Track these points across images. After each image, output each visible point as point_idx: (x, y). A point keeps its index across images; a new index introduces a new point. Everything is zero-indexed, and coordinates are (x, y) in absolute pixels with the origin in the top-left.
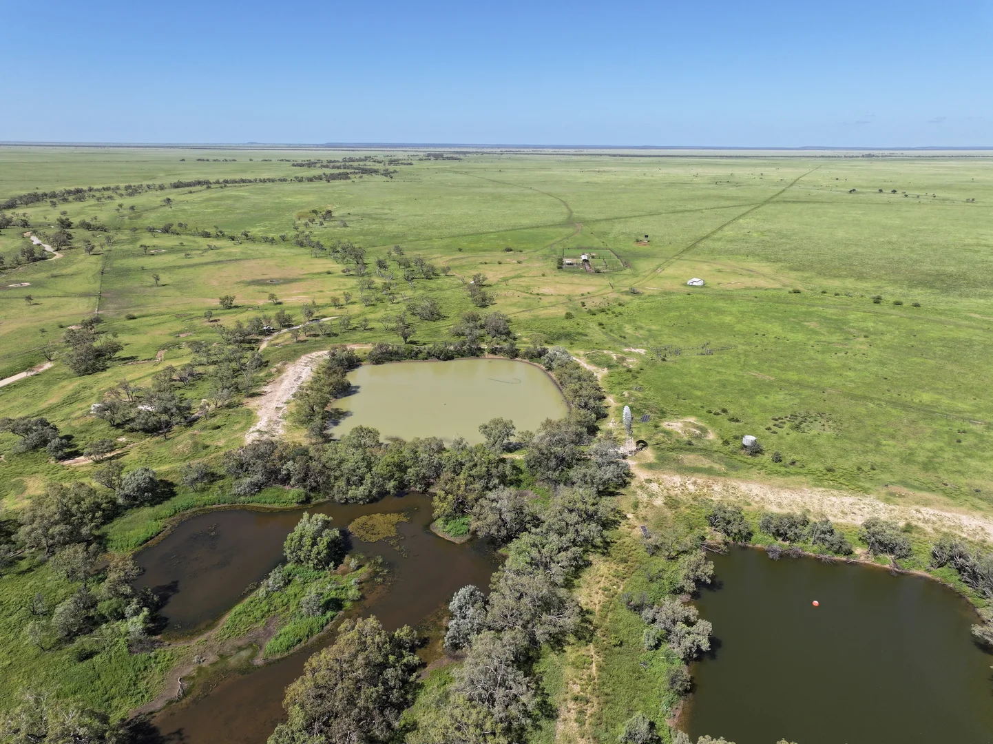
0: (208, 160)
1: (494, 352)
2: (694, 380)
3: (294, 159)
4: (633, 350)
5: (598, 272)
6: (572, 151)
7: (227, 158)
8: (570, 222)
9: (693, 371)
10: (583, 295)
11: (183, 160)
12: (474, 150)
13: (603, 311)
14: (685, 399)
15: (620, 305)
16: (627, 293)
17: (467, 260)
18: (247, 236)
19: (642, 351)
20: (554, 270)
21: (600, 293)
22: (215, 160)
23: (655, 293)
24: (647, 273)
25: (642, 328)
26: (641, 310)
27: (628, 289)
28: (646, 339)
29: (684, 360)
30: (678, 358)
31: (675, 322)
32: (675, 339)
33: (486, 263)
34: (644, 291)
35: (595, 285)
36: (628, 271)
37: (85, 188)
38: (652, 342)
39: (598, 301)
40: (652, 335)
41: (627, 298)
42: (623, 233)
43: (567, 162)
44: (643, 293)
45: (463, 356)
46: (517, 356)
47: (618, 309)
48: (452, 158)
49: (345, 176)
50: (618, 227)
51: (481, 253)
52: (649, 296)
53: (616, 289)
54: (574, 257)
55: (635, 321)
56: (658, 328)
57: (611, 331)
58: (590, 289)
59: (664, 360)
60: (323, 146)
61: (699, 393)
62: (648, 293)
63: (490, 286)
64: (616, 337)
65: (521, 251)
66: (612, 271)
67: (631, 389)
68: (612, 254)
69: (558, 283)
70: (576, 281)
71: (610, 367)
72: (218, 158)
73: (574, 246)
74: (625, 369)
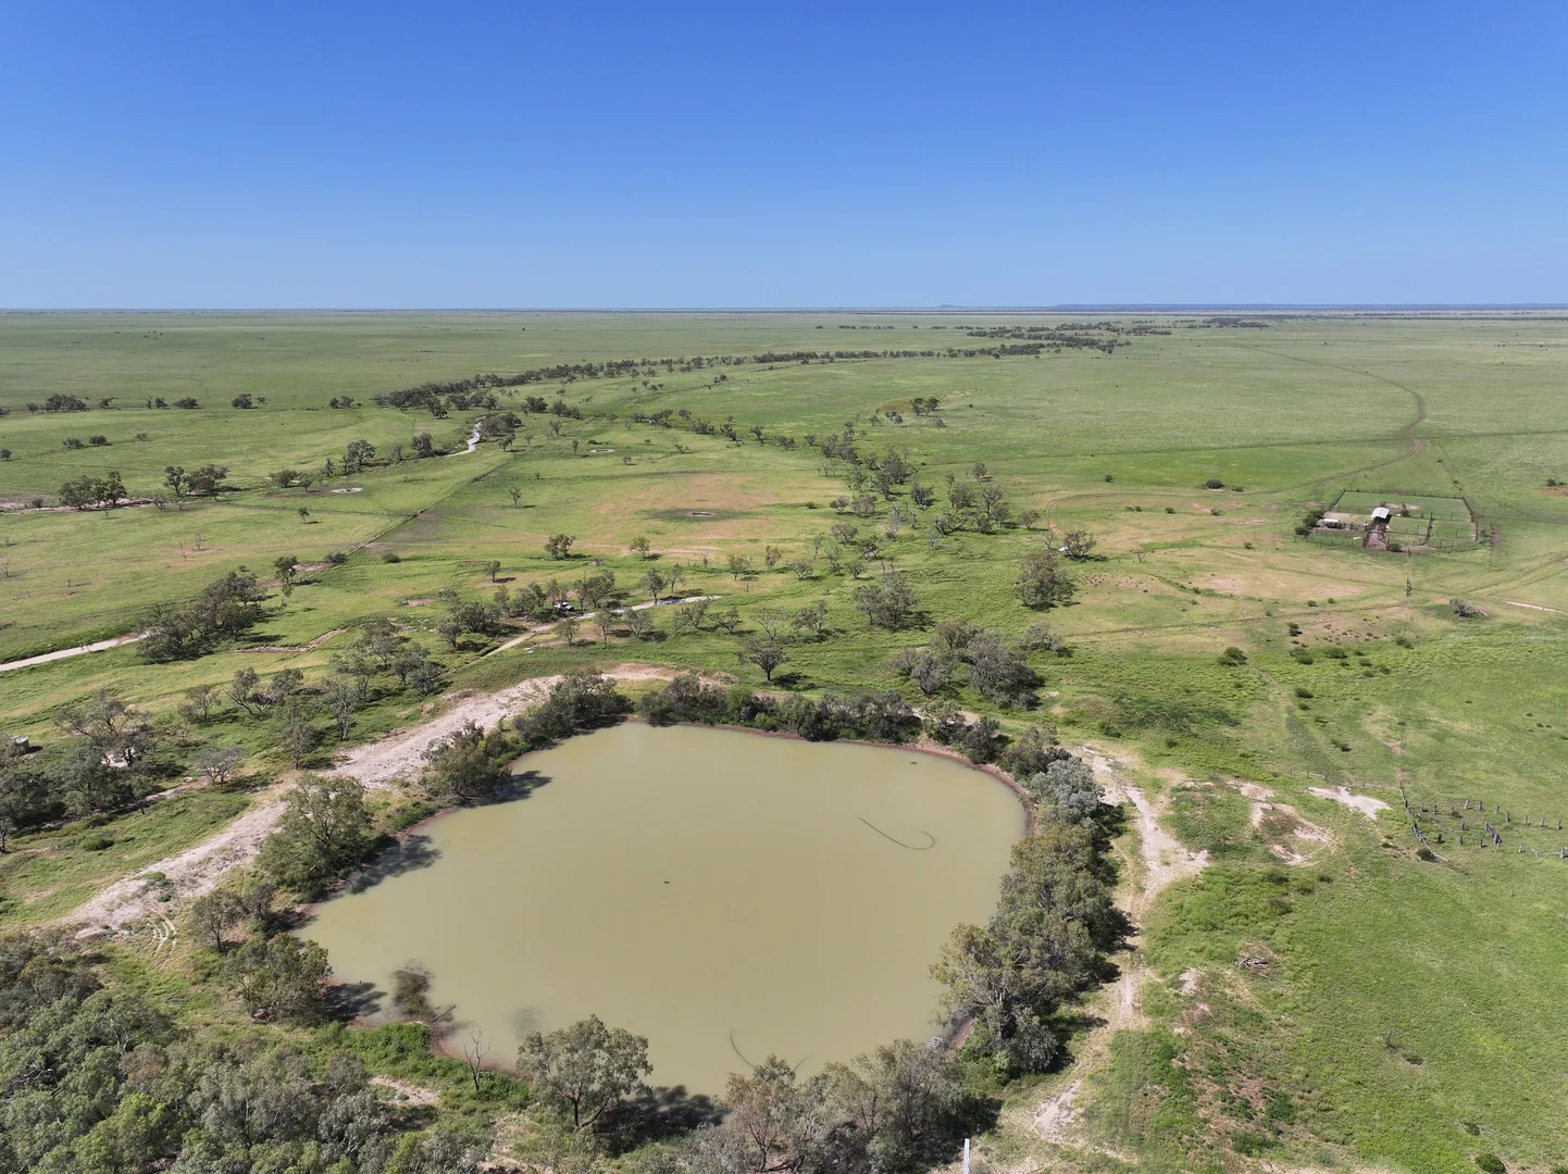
0: (854, 328)
1: (945, 735)
2: (1503, 968)
3: (980, 326)
4: (1344, 797)
5: (1395, 549)
6: (1507, 313)
7: (882, 326)
8: (1404, 437)
9: (1516, 927)
10: (1311, 604)
11: (821, 327)
12: (1304, 313)
13: (1338, 655)
14: (1415, 1060)
15: (1401, 642)
16: (1441, 612)
17: (1102, 500)
18: (759, 434)
19: (1370, 806)
20: (1284, 535)
21: (1362, 605)
22: (863, 328)
23: (1531, 620)
24: (1535, 564)
25: (1421, 723)
26: (1456, 663)
27: (1445, 601)
28: (1410, 765)
29: (1507, 872)
30: (1491, 854)
31: (1546, 719)
32: (1512, 781)
33: (1139, 510)
34: (1497, 610)
35: (1365, 583)
36: (1483, 553)
37: (638, 360)
38: (1426, 777)
39: (1341, 624)
40: (1441, 754)
41: (1433, 625)
42: (1524, 465)
43: (1482, 330)
44: (1492, 617)
45: (861, 734)
46: (992, 757)
47: (1392, 655)
48: (1253, 325)
49: (1033, 350)
50: (1519, 451)
51: (1148, 488)
52: (1507, 626)
53: (1417, 596)
54: (1359, 511)
55: (1412, 696)
56: (1480, 728)
57: (1318, 720)
58: (1339, 592)
59: (1426, 856)
60: (1049, 309)
61: (1487, 1042)
62: (1506, 616)
63: (1104, 559)
64: (1321, 739)
65: (1239, 490)
66: (1438, 547)
67: (1231, 958)
68: (1465, 510)
69: (1272, 567)
70: (1322, 566)
71: (1219, 850)
72: (869, 325)
73: (1377, 485)
74: (1266, 868)
